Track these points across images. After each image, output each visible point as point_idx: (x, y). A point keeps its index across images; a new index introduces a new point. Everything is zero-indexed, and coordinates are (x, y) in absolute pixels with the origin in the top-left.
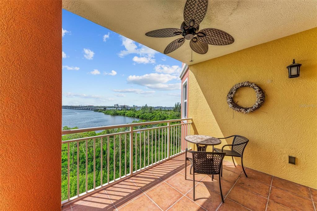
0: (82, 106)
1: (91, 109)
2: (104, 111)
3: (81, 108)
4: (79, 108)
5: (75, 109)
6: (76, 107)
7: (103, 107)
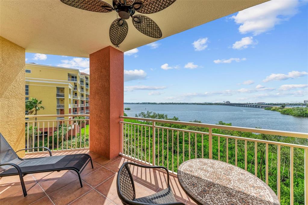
0: (250, 104)
1: (260, 107)
2: (281, 110)
3: (249, 105)
4: (246, 105)
5: (243, 106)
6: (243, 105)
7: (280, 104)
